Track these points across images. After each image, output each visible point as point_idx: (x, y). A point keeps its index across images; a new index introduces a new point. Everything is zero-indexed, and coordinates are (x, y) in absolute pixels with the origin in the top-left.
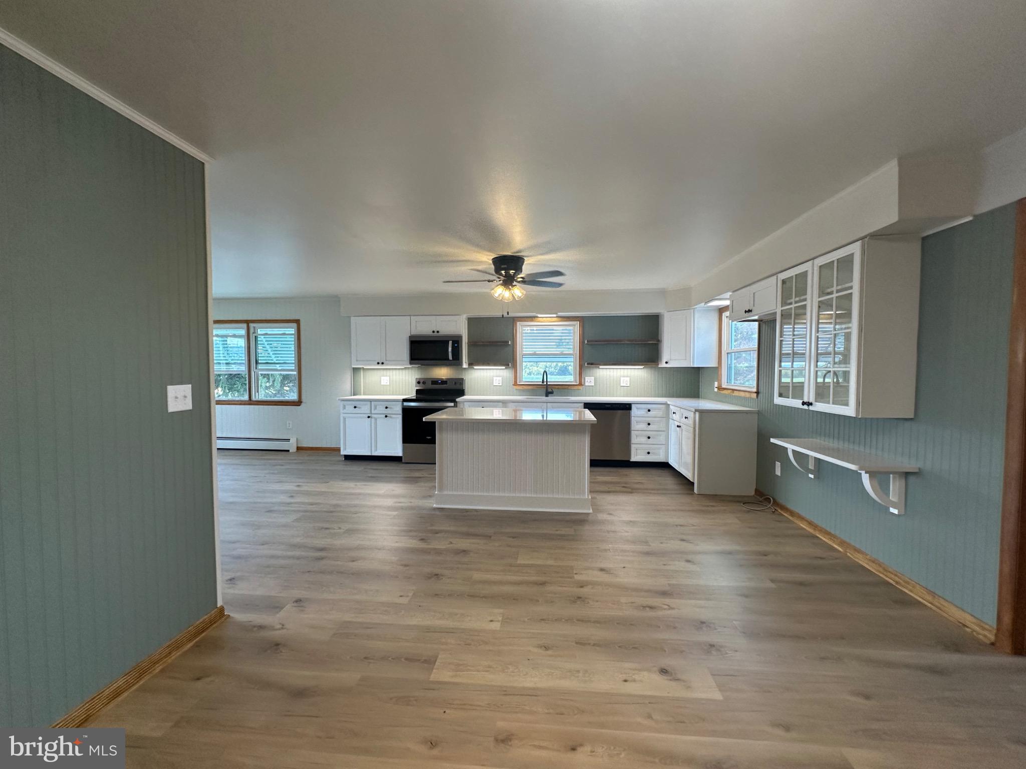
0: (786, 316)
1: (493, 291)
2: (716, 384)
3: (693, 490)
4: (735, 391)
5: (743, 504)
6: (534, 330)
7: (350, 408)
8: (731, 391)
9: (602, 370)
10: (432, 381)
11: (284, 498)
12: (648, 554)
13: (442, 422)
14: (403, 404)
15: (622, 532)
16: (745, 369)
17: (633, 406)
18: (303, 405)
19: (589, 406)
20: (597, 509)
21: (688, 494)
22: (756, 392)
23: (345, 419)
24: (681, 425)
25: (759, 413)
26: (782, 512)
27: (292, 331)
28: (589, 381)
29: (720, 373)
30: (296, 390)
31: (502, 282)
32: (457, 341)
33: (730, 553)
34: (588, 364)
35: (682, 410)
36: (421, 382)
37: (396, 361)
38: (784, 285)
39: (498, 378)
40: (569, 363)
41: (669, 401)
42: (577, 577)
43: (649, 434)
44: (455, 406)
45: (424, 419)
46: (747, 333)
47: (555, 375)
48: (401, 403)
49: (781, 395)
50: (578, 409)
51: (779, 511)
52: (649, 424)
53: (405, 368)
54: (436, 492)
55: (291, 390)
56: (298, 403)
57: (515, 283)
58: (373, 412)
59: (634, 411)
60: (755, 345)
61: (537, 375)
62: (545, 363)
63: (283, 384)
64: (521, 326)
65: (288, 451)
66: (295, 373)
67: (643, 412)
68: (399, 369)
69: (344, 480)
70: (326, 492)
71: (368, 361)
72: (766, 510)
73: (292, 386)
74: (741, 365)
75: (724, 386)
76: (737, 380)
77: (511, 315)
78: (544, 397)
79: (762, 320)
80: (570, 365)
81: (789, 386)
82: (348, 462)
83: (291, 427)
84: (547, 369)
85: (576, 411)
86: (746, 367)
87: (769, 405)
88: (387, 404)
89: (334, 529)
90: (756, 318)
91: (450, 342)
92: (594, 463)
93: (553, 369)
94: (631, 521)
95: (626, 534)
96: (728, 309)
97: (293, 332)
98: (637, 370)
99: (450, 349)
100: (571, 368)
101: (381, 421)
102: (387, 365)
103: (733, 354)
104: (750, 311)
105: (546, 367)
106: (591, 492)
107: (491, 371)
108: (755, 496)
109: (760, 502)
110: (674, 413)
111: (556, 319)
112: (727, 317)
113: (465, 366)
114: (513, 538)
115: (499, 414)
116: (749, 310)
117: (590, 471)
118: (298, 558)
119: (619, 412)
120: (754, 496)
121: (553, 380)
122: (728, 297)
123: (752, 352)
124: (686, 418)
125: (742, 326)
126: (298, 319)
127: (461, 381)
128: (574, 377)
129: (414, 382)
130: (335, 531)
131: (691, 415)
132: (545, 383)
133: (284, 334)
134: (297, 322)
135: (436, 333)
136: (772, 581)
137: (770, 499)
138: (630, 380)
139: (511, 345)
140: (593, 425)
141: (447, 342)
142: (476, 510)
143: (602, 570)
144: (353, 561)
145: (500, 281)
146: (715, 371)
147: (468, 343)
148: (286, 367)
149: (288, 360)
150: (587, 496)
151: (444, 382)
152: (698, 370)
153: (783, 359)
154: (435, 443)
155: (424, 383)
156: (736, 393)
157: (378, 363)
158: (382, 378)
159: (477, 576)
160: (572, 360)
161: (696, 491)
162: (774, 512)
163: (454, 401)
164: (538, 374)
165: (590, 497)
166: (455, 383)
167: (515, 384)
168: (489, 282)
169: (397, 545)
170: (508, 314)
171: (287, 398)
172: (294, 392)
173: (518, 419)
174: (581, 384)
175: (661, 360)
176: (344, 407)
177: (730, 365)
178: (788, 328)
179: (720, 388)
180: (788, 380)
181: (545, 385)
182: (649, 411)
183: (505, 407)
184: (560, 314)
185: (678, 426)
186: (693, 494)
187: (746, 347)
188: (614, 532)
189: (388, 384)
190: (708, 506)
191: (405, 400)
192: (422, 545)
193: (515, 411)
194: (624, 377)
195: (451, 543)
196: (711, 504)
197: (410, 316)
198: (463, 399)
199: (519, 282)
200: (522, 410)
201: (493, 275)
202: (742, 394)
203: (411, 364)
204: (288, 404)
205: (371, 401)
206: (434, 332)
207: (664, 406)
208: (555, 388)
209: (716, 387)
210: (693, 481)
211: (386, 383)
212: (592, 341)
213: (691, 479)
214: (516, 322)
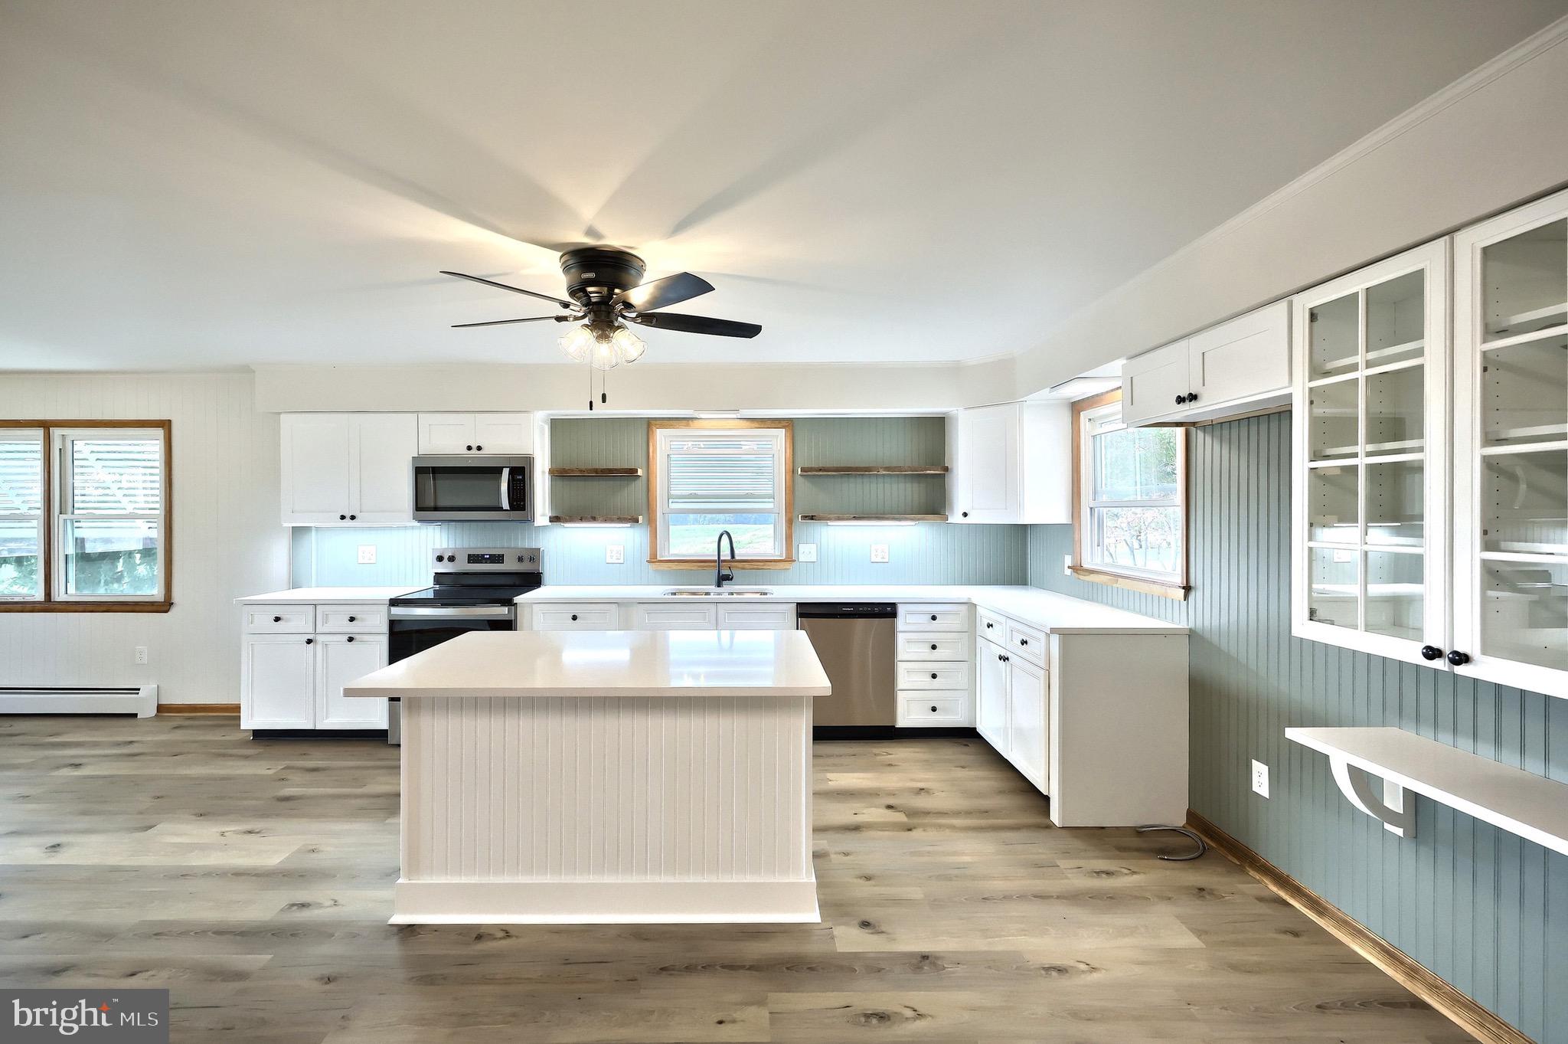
2: (1068, 560)
3: (1049, 815)
4: (1120, 580)
7: (264, 619)
8: (1108, 577)
9: (833, 529)
10: (470, 556)
14: (391, 611)
17: (901, 610)
18: (174, 610)
22: (1182, 587)
23: (252, 646)
24: (1008, 654)
25: (1193, 637)
27: (154, 446)
28: (807, 552)
29: (1077, 536)
30: (158, 577)
31: (590, 321)
32: (520, 474)
34: (805, 517)
35: (1010, 621)
36: (446, 557)
37: (384, 513)
38: (1320, 322)
39: (615, 548)
41: (976, 594)
43: (935, 668)
44: (512, 613)
48: (385, 609)
52: (934, 647)
53: (405, 528)
56: (164, 606)
58: (319, 630)
59: (904, 621)
64: (665, 437)
65: (136, 715)
67: (922, 622)
68: (390, 529)
73: (150, 569)
75: (1088, 566)
78: (713, 587)
79: (1194, 424)
83: (145, 663)
85: (781, 629)
88: (354, 611)
90: (1194, 416)
91: (506, 472)
97: (157, 449)
99: (504, 487)
101: (340, 651)
102: (364, 520)
104: (1192, 397)
110: (990, 626)
111: (736, 423)
113: (542, 522)
116: (1192, 395)
122: (1115, 372)
124: (1023, 642)
126: (170, 419)
127: (534, 555)
128: (775, 546)
129: (430, 558)
131: (1037, 639)
132: (716, 558)
134: (166, 425)
135: (474, 451)
138: (890, 549)
139: (644, 479)
141: (498, 471)
145: (587, 319)
146: (1066, 533)
147: (549, 473)
150: (806, 873)
151: (496, 557)
152: (1023, 530)
155: (452, 559)
156: (1124, 584)
157: (343, 517)
160: (771, 507)
161: (1055, 817)
163: (511, 603)
166: (520, 560)
167: (653, 559)
172: (153, 583)
174: (789, 559)
175: (952, 510)
176: (252, 620)
179: (1077, 568)
181: (715, 561)
182: (934, 618)
184: (744, 413)
185: (1001, 658)
186: (1048, 828)
189: (373, 561)
191: (394, 602)
194: (877, 543)
197: (418, 413)
198: (535, 596)
199: (629, 320)
202: (1141, 587)
203: (418, 518)
204: (138, 608)
205: (316, 605)
206: (469, 448)
207: (964, 608)
208: (736, 567)
209: (1069, 567)
210: (1047, 794)
211: (370, 559)
212: (811, 469)
213: (1044, 790)
214: (654, 428)
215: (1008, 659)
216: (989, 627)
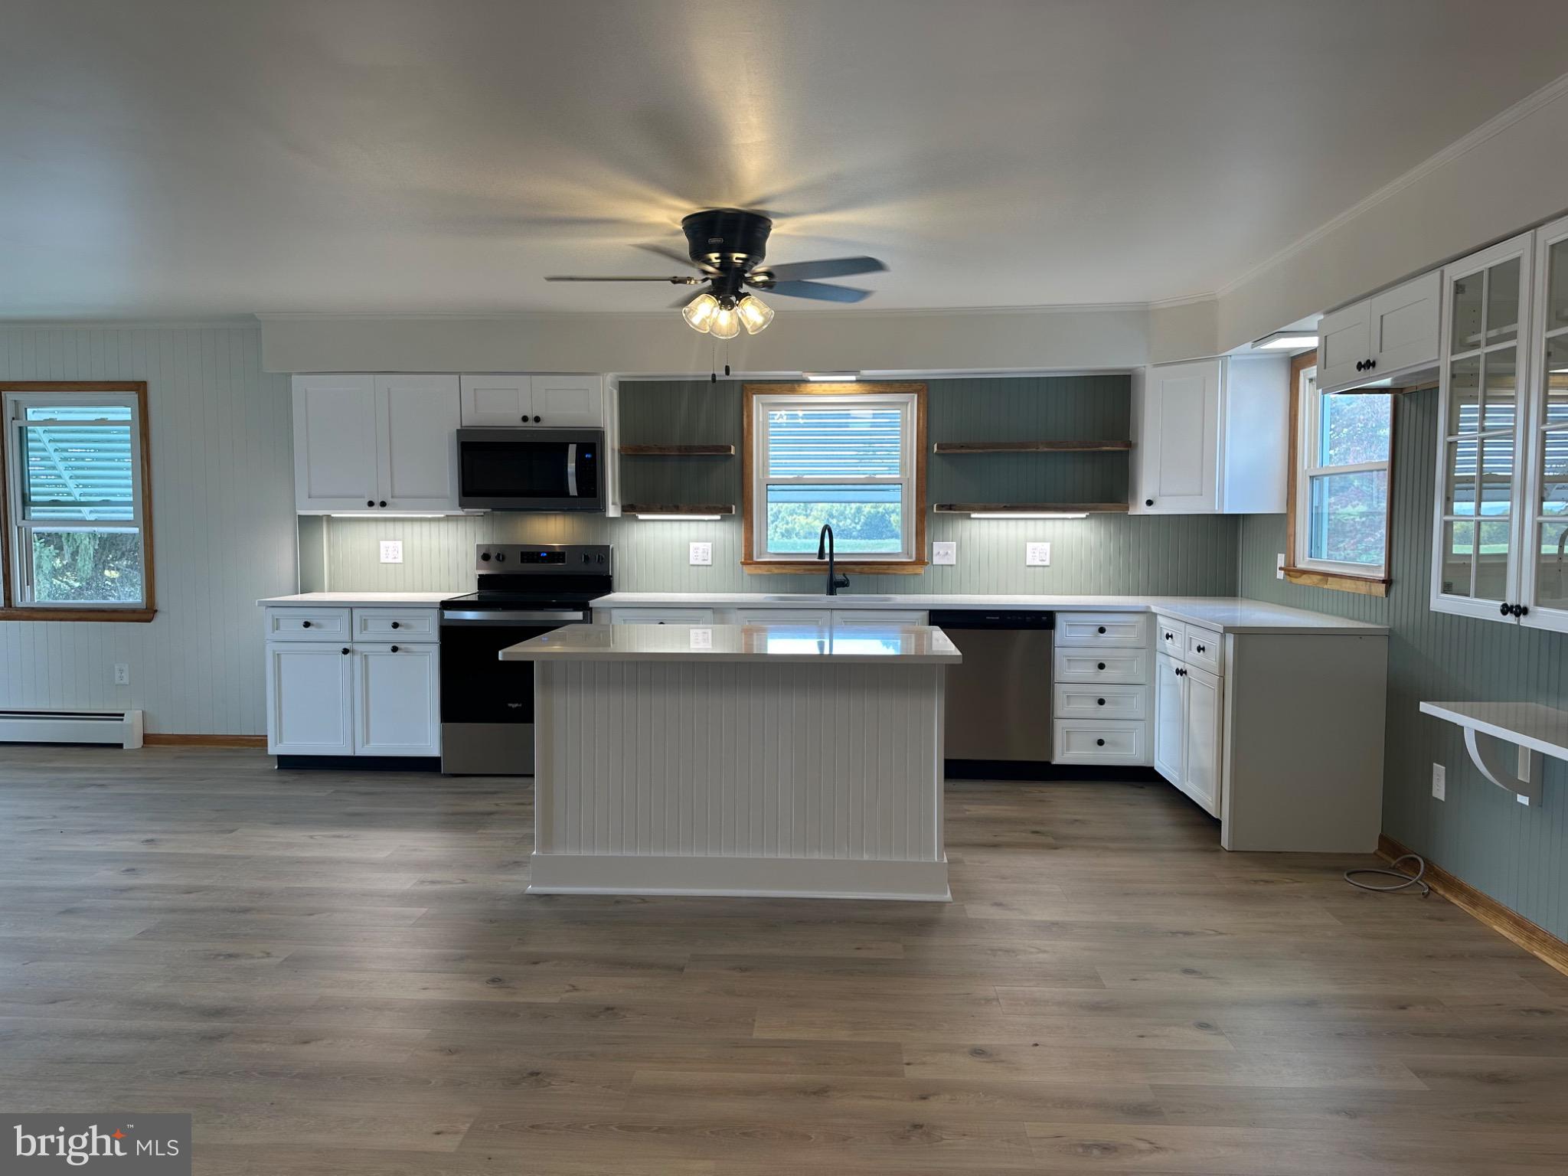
0: (1464, 379)
1: (686, 309)
2: (1281, 559)
3: (1218, 839)
4: (1329, 579)
5: (1348, 875)
6: (795, 417)
7: (292, 627)
8: (1319, 577)
9: (977, 522)
10: (523, 554)
11: (107, 876)
12: (1096, 1008)
13: (550, 661)
14: (442, 615)
15: (1031, 953)
16: (1358, 519)
17: (1060, 620)
18: (158, 619)
19: (941, 618)
20: (963, 892)
21: (1205, 850)
22: (1384, 581)
23: (278, 657)
24: (1188, 667)
25: (1391, 636)
26: (1447, 896)
27: (125, 413)
28: (943, 552)
29: (1291, 531)
30: (138, 577)
31: (709, 283)
32: (590, 444)
33: (1312, 1003)
34: (940, 507)
35: (1188, 626)
36: (493, 555)
37: (419, 499)
38: (1460, 296)
39: (700, 545)
40: (892, 506)
41: (1155, 604)
42: (912, 1073)
43: (1103, 691)
44: (588, 619)
45: (501, 656)
46: (1366, 425)
47: (855, 538)
48: (435, 613)
49: (1447, 588)
50: (911, 627)
51: (1441, 892)
52: (1101, 666)
53: (448, 518)
54: (535, 852)
55: (125, 579)
56: (146, 613)
57: (745, 289)
58: (357, 637)
59: (1064, 632)
60: (1381, 454)
61: (805, 538)
62: (827, 506)
63: (100, 564)
64: (762, 404)
65: (120, 746)
66: (136, 530)
67: (1087, 635)
68: (430, 520)
69: (279, 823)
70: (226, 857)
71: (345, 498)
72: (1406, 892)
73: (127, 566)
74: (1349, 509)
75: (1300, 565)
76: (1338, 549)
77: (738, 374)
78: (825, 595)
79: (1401, 390)
80: (893, 512)
81: (1470, 565)
82: (290, 777)
83: (126, 681)
84: (833, 523)
85: (909, 632)
86: (1362, 514)
87: (1418, 615)
88: (397, 615)
89: (252, 957)
90: (1386, 382)
91: (572, 450)
92: (956, 770)
93: (849, 521)
94: (1055, 924)
95: (1042, 956)
96: (1315, 358)
97: (129, 417)
98: (1071, 522)
99: (571, 467)
100: (895, 519)
101: (382, 662)
102: (397, 508)
103: (1326, 479)
104: (1370, 364)
105: (831, 516)
106: (948, 845)
107: (684, 524)
108: (1379, 853)
109: (1394, 868)
110: (1168, 636)
111: (855, 387)
112: (1311, 380)
113: (613, 511)
114: (742, 970)
115: (705, 640)
116: (1368, 361)
117: (946, 791)
118: (152, 1037)
119: (1024, 636)
120: (1375, 853)
121: (849, 551)
122: (1315, 326)
123: (1375, 473)
124: (1199, 649)
125: (1354, 405)
126: (145, 380)
127: (601, 555)
128: (903, 544)
129: (473, 557)
130: (255, 961)
131: (1213, 641)
132: (827, 559)
133: (103, 422)
134: (140, 387)
135: (531, 423)
136: (1421, 1073)
137: (1419, 862)
138: (1052, 547)
139: (737, 458)
140: (952, 670)
141: (563, 448)
142: (643, 899)
143: (978, 1052)
144: (306, 1042)
145: (705, 280)
146: (1279, 525)
147: (620, 451)
148: (106, 513)
149: (114, 495)
150: (937, 856)
151: (555, 556)
152: (1234, 522)
153: (1457, 494)
154: (532, 721)
155: (500, 558)
156: (1332, 584)
157: (371, 504)
158: (383, 544)
159: (645, 1074)
160: (898, 496)
161: (1225, 842)
162: (1426, 896)
163: (584, 607)
164: (807, 536)
165: (946, 861)
166: (587, 558)
167: (748, 560)
168: (674, 282)
169: (424, 996)
170: (727, 372)
171: (112, 600)
172: (133, 585)
173: (755, 652)
174: (921, 561)
175: (1135, 495)
176: (276, 626)
177: (1317, 507)
178: (1469, 412)
179: (1291, 570)
180: (1468, 549)
181: (826, 563)
182: (1102, 630)
183: (723, 623)
184: (867, 373)
185: (1180, 672)
186: (1218, 851)
187: (1362, 460)
188: (1007, 951)
189: (400, 560)
190: (1256, 882)
191: (446, 605)
192: (496, 996)
193: (748, 632)
194: (1035, 541)
195: (575, 988)
196: (1265, 876)
197: (459, 373)
198: (608, 602)
199: (755, 285)
200: (764, 630)
201: (684, 261)
202: (1348, 586)
203: (462, 505)
204: (115, 615)
205: (351, 607)
206: (525, 419)
207: (1141, 618)
208: (853, 571)
209: (1280, 569)
210: (1218, 817)
211: (395, 558)
212: (950, 446)
213: (1213, 812)
214: (750, 394)
215: (1185, 672)
216: (1168, 639)
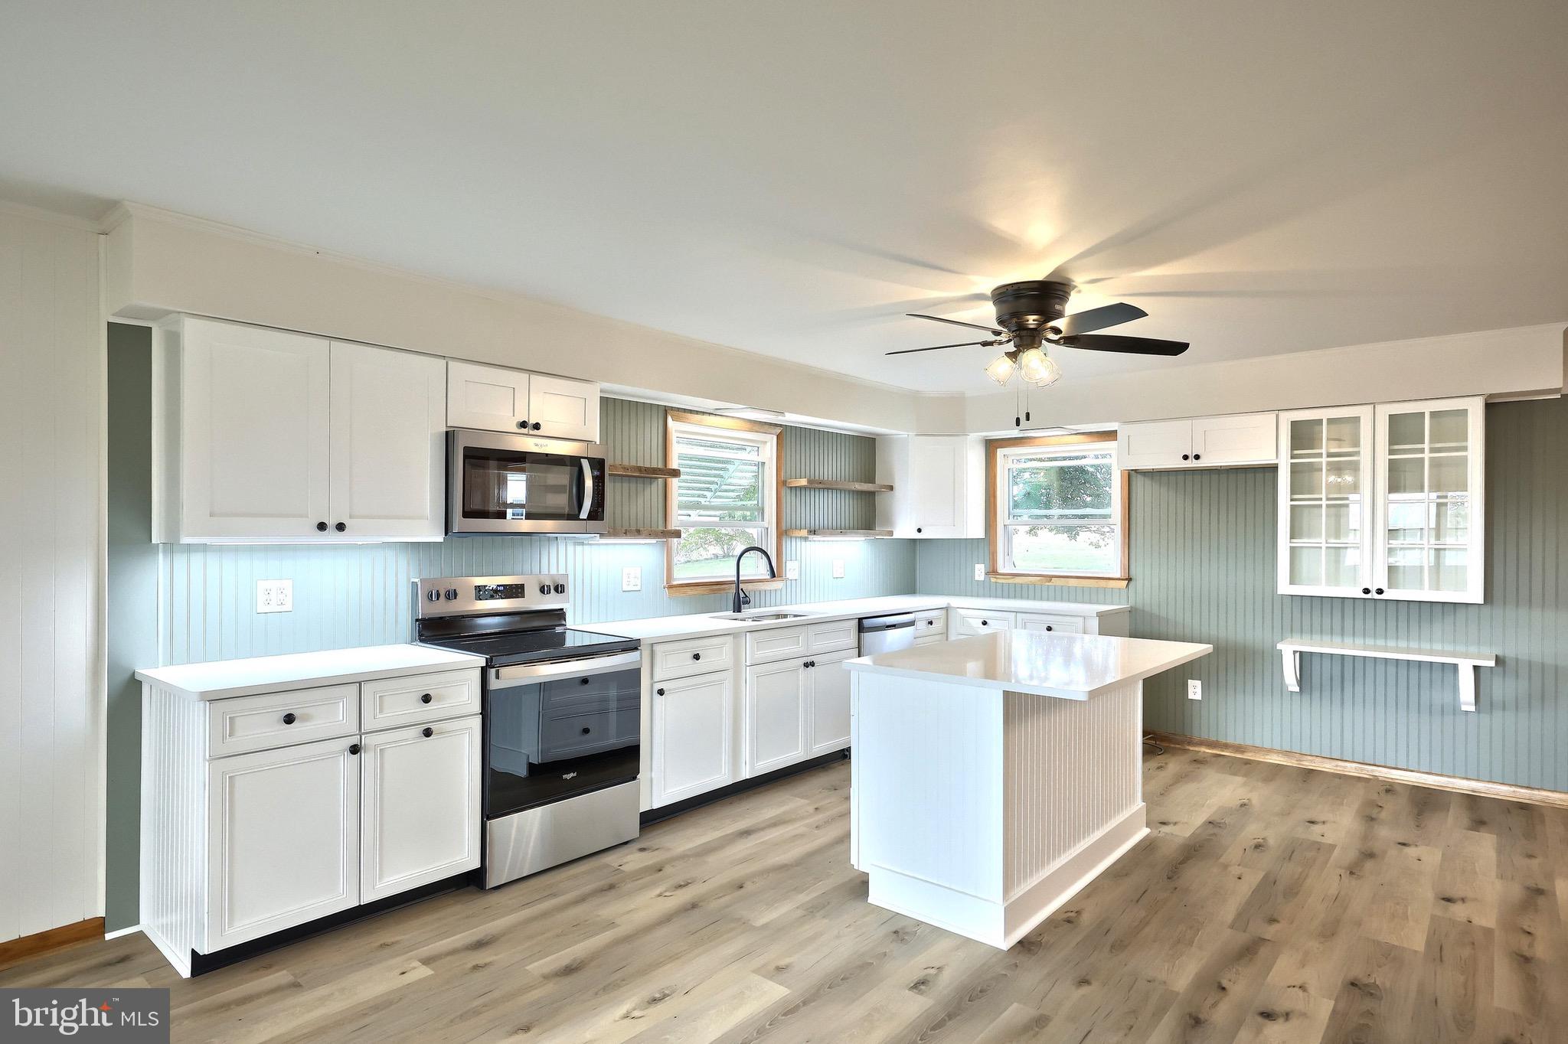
2: (980, 568)
4: (1054, 579)
7: (274, 726)
9: (809, 544)
22: (1123, 579)
23: (230, 782)
25: (1132, 611)
28: (792, 569)
29: (992, 549)
32: (600, 461)
35: (1022, 615)
36: (442, 592)
37: (390, 520)
39: (633, 571)
58: (368, 726)
75: (1003, 571)
88: (426, 685)
91: (585, 465)
99: (588, 485)
104: (1196, 457)
110: (985, 623)
135: (529, 430)
141: (574, 463)
146: (974, 545)
156: (1056, 582)
157: (322, 526)
158: (262, 585)
167: (669, 584)
174: (781, 577)
179: (996, 574)
182: (930, 623)
189: (288, 606)
197: (445, 357)
206: (524, 424)
211: (281, 605)
216: (983, 625)
